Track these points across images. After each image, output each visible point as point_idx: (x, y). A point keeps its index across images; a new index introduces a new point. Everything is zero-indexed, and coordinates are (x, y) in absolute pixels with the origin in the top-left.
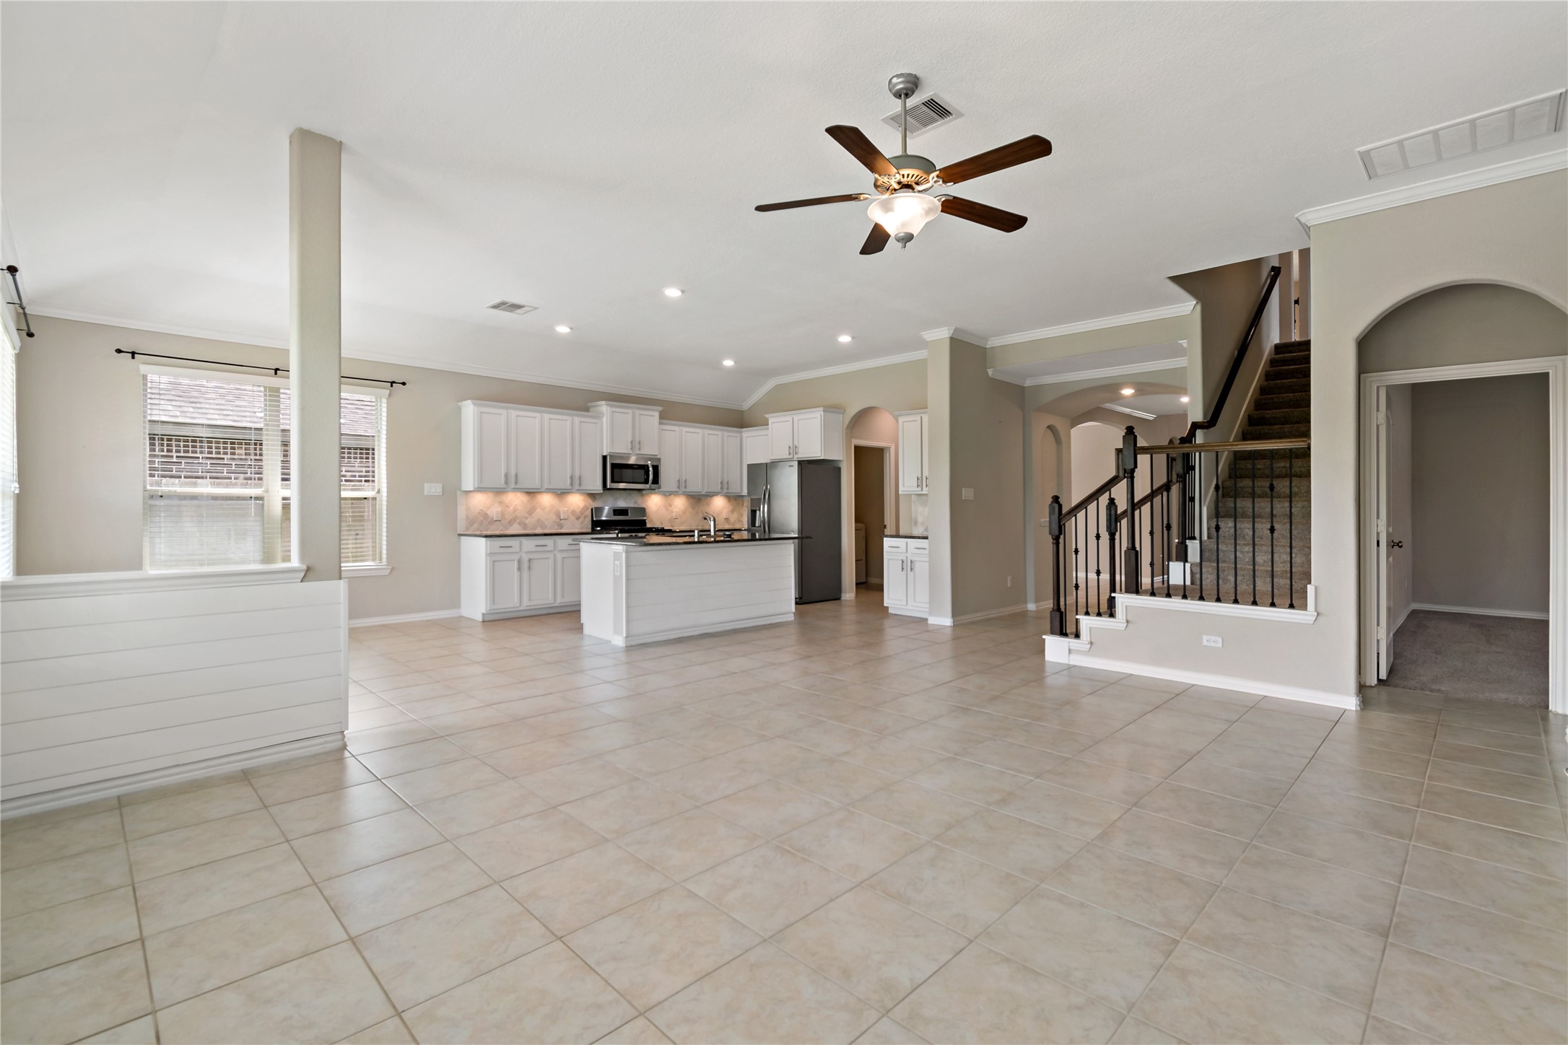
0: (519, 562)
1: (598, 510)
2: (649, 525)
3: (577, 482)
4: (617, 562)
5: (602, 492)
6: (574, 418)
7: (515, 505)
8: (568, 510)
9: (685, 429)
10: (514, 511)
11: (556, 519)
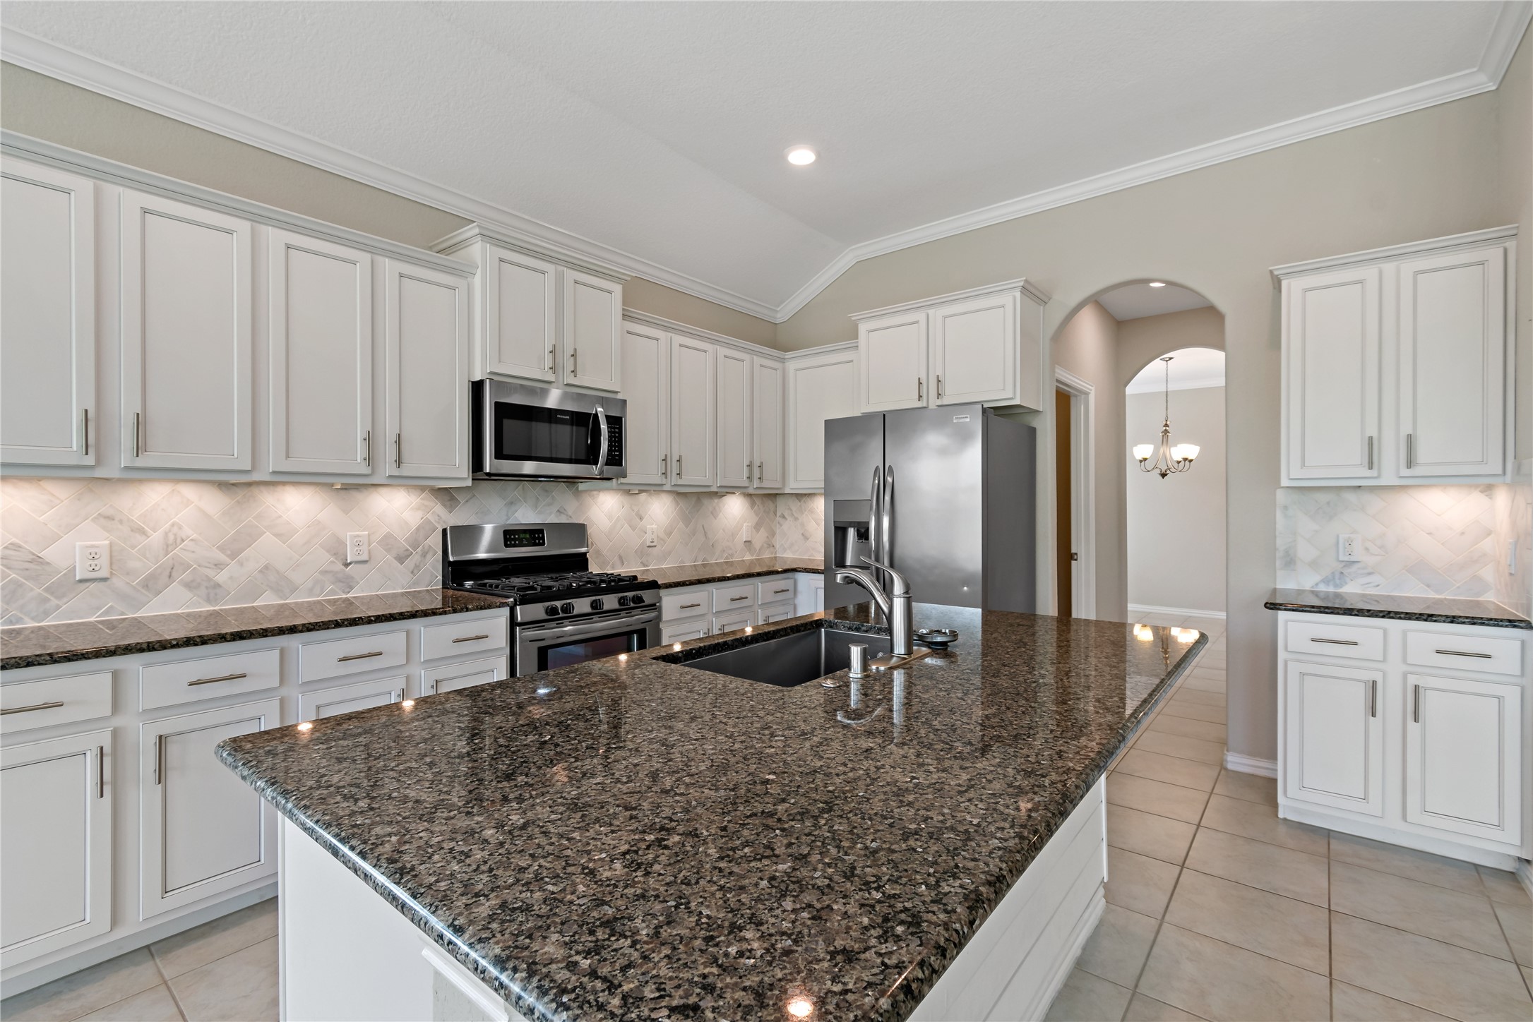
2: (594, 568)
3: (388, 453)
5: (469, 483)
6: (379, 259)
7: (173, 525)
8: (369, 535)
9: (678, 339)
10: (167, 546)
11: (332, 562)
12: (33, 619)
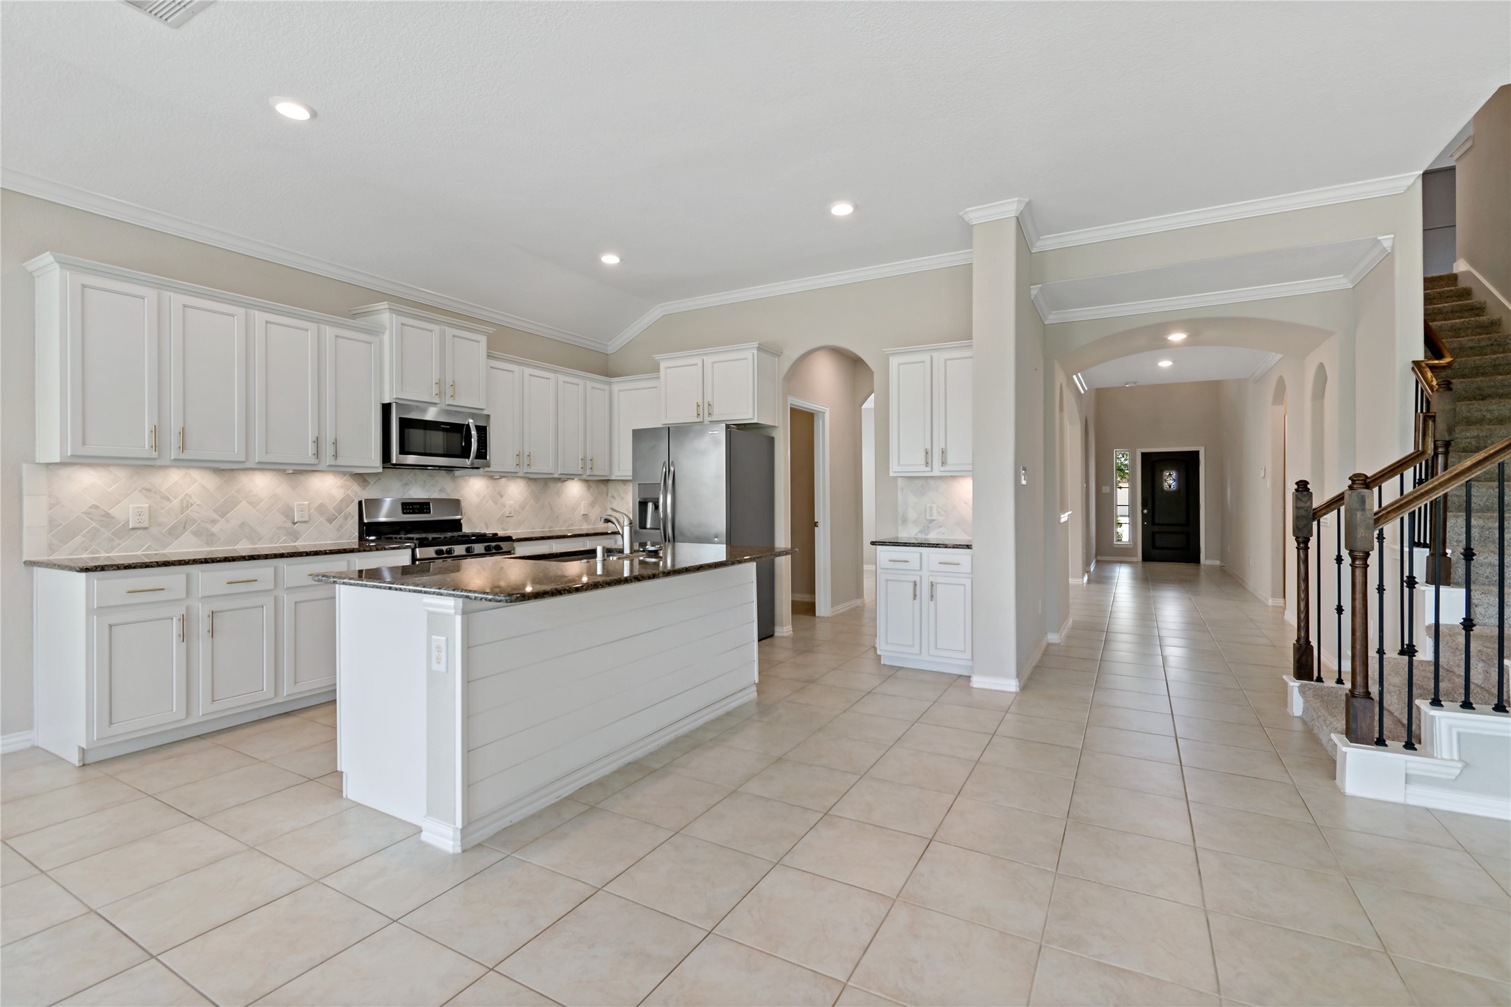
0: (184, 620)
1: (374, 504)
2: (466, 529)
3: (328, 450)
4: (439, 639)
5: (380, 470)
6: (322, 326)
7: (186, 495)
8: (309, 504)
9: (528, 371)
10: (183, 508)
11: (284, 521)
12: (106, 551)
